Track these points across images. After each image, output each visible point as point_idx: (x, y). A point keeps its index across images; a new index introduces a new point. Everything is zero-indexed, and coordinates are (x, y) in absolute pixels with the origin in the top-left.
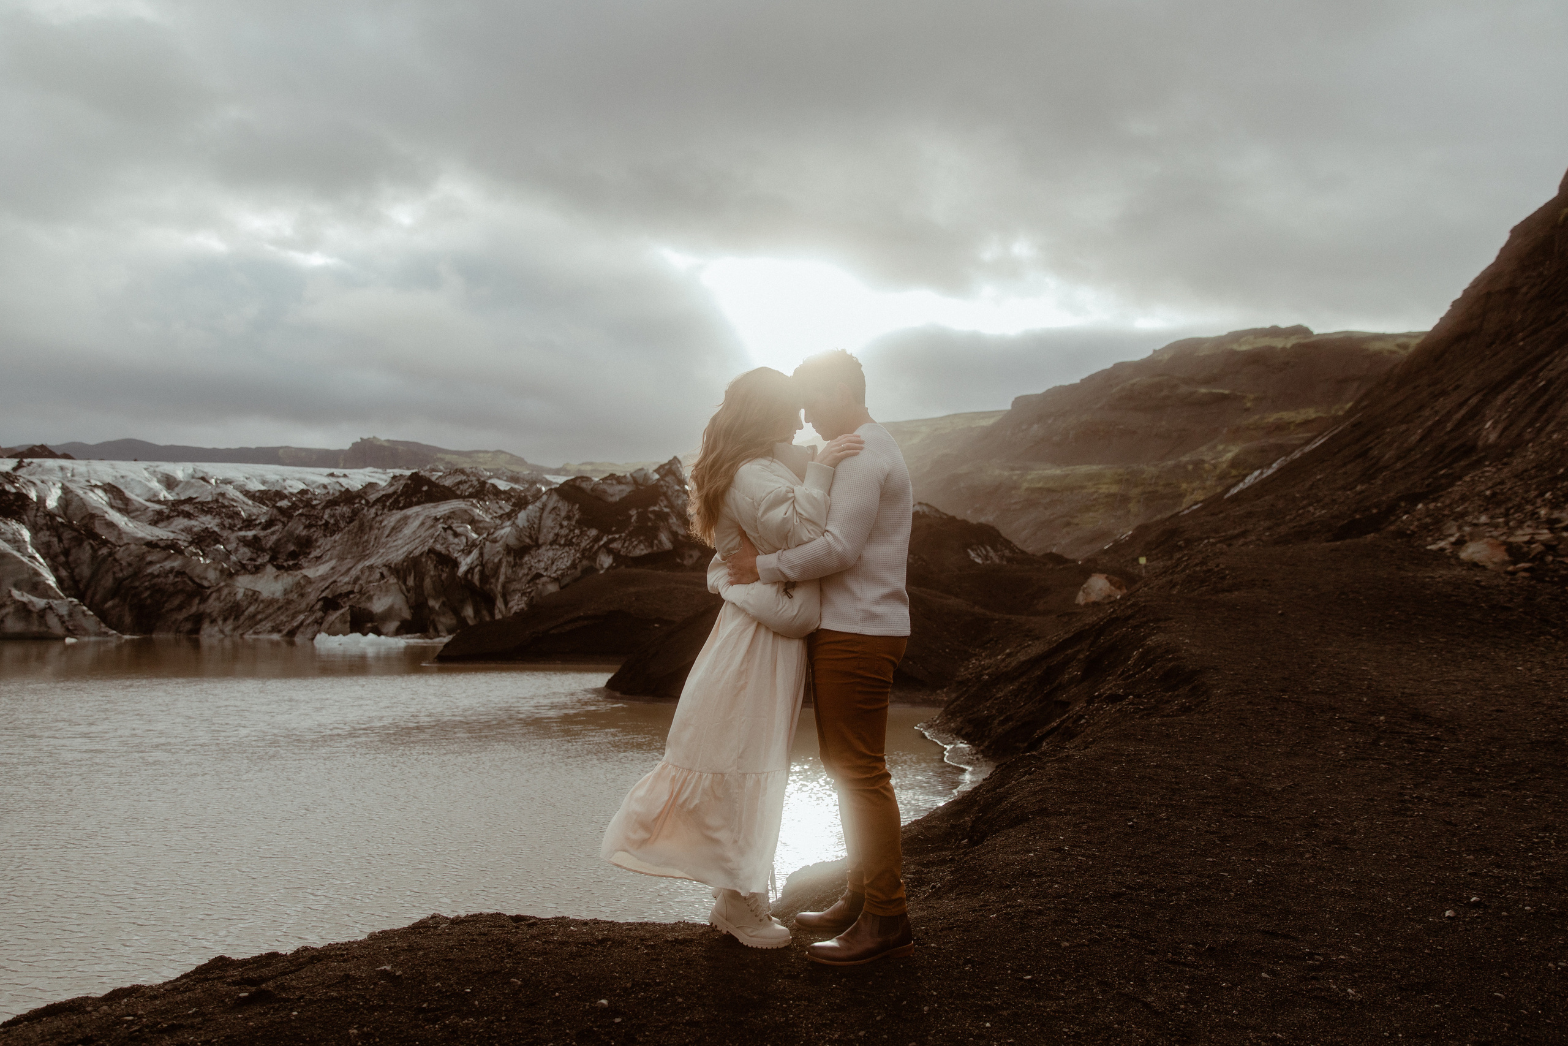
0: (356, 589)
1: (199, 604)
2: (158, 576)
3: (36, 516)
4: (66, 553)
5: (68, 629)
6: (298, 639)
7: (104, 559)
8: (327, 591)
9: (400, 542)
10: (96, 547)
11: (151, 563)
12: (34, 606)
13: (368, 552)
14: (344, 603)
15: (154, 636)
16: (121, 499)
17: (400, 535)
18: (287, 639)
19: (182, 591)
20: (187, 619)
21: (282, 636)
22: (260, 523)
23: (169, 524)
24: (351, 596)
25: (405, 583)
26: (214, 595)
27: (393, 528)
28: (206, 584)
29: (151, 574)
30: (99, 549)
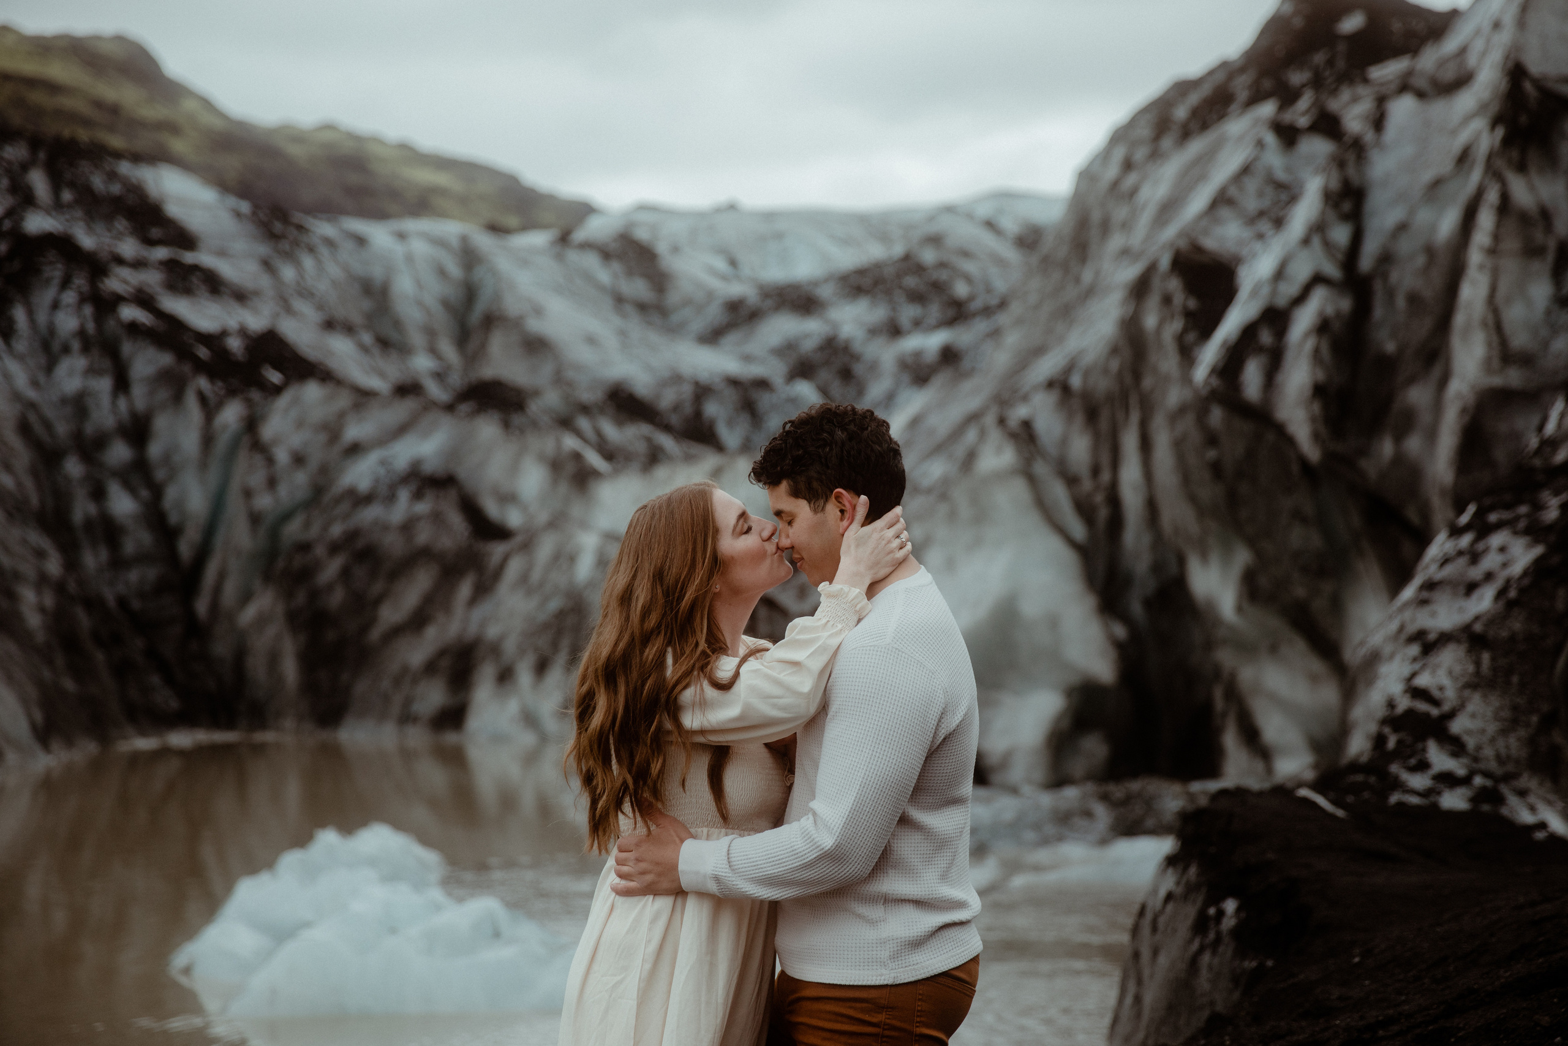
1: (472, 602)
19: (425, 554)
20: (430, 668)
26: (514, 567)
28: (514, 518)
30: (220, 405)
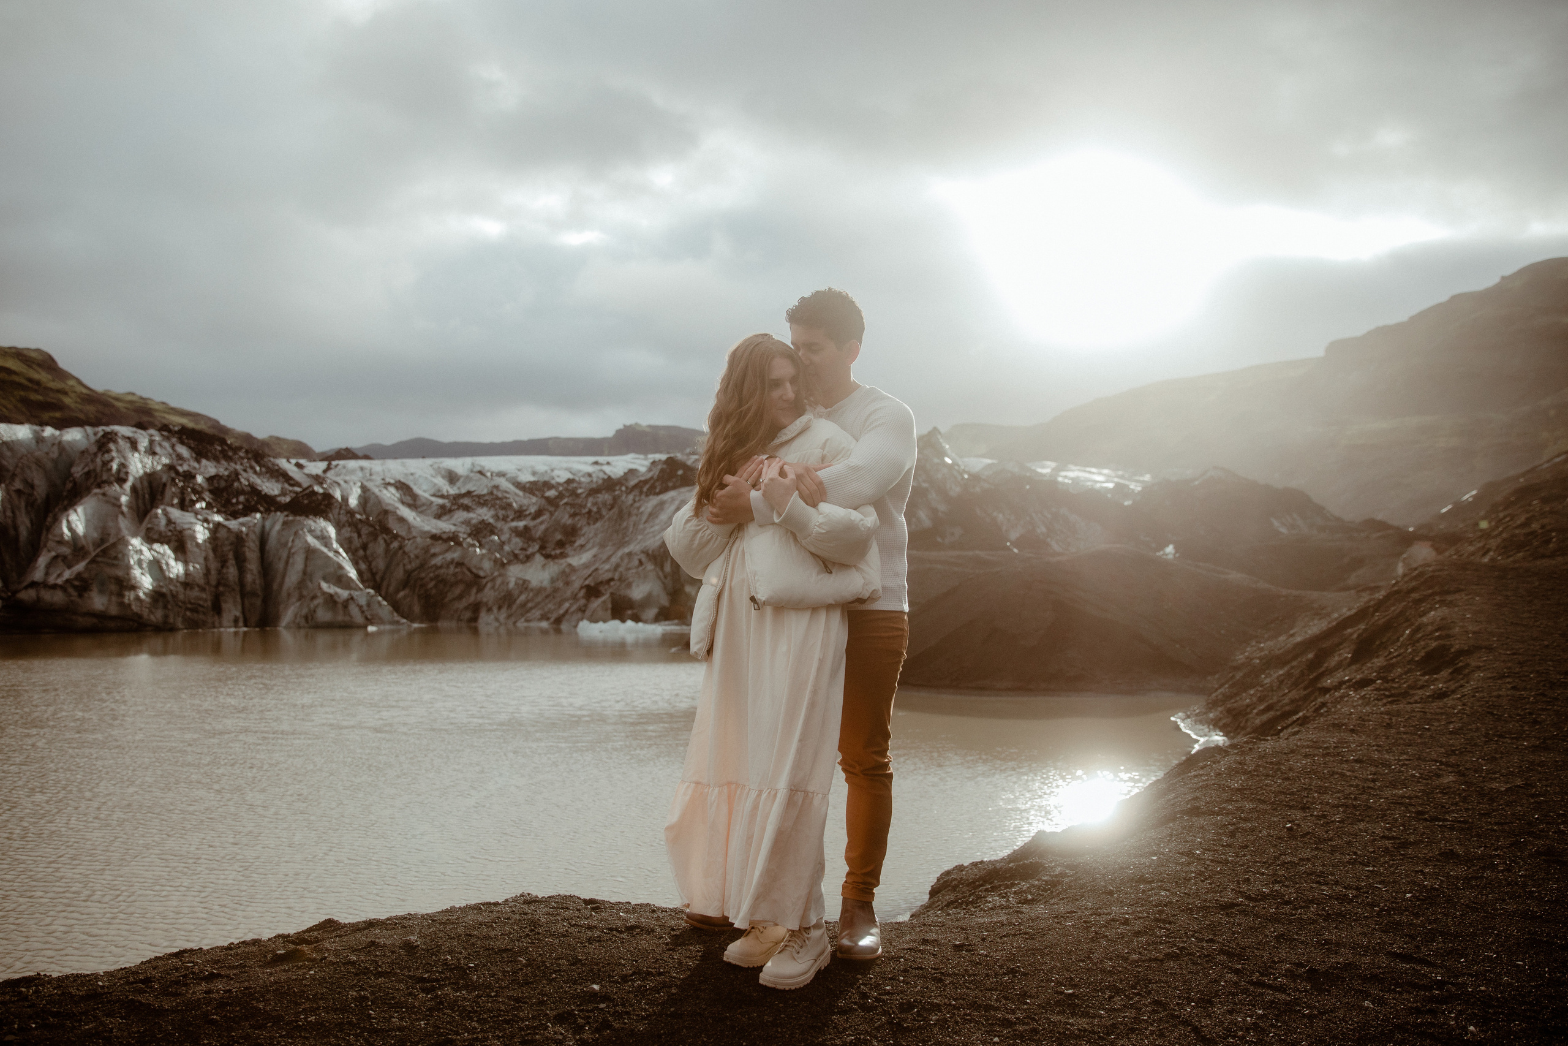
0: (616, 577)
1: (477, 593)
2: (441, 567)
3: (339, 514)
4: (365, 547)
5: (367, 619)
6: (564, 626)
7: (395, 553)
8: (590, 579)
9: (657, 528)
10: (389, 541)
11: (434, 555)
12: (339, 597)
13: (627, 539)
14: (606, 590)
15: (439, 624)
16: (410, 496)
17: (657, 521)
18: (555, 626)
19: (461, 581)
20: (466, 608)
21: (551, 624)
22: (530, 514)
23: (451, 517)
24: (612, 583)
25: (662, 568)
26: (489, 585)
27: (650, 515)
28: (482, 574)
29: (435, 565)
30: (392, 542)
